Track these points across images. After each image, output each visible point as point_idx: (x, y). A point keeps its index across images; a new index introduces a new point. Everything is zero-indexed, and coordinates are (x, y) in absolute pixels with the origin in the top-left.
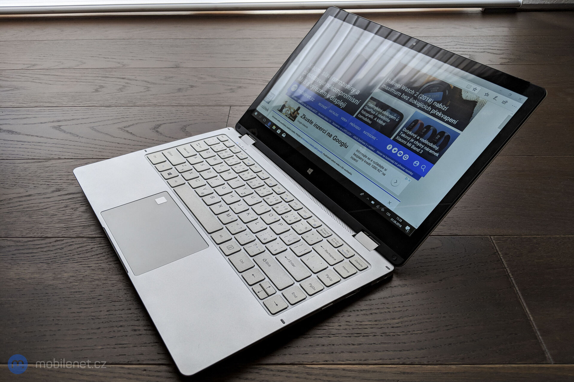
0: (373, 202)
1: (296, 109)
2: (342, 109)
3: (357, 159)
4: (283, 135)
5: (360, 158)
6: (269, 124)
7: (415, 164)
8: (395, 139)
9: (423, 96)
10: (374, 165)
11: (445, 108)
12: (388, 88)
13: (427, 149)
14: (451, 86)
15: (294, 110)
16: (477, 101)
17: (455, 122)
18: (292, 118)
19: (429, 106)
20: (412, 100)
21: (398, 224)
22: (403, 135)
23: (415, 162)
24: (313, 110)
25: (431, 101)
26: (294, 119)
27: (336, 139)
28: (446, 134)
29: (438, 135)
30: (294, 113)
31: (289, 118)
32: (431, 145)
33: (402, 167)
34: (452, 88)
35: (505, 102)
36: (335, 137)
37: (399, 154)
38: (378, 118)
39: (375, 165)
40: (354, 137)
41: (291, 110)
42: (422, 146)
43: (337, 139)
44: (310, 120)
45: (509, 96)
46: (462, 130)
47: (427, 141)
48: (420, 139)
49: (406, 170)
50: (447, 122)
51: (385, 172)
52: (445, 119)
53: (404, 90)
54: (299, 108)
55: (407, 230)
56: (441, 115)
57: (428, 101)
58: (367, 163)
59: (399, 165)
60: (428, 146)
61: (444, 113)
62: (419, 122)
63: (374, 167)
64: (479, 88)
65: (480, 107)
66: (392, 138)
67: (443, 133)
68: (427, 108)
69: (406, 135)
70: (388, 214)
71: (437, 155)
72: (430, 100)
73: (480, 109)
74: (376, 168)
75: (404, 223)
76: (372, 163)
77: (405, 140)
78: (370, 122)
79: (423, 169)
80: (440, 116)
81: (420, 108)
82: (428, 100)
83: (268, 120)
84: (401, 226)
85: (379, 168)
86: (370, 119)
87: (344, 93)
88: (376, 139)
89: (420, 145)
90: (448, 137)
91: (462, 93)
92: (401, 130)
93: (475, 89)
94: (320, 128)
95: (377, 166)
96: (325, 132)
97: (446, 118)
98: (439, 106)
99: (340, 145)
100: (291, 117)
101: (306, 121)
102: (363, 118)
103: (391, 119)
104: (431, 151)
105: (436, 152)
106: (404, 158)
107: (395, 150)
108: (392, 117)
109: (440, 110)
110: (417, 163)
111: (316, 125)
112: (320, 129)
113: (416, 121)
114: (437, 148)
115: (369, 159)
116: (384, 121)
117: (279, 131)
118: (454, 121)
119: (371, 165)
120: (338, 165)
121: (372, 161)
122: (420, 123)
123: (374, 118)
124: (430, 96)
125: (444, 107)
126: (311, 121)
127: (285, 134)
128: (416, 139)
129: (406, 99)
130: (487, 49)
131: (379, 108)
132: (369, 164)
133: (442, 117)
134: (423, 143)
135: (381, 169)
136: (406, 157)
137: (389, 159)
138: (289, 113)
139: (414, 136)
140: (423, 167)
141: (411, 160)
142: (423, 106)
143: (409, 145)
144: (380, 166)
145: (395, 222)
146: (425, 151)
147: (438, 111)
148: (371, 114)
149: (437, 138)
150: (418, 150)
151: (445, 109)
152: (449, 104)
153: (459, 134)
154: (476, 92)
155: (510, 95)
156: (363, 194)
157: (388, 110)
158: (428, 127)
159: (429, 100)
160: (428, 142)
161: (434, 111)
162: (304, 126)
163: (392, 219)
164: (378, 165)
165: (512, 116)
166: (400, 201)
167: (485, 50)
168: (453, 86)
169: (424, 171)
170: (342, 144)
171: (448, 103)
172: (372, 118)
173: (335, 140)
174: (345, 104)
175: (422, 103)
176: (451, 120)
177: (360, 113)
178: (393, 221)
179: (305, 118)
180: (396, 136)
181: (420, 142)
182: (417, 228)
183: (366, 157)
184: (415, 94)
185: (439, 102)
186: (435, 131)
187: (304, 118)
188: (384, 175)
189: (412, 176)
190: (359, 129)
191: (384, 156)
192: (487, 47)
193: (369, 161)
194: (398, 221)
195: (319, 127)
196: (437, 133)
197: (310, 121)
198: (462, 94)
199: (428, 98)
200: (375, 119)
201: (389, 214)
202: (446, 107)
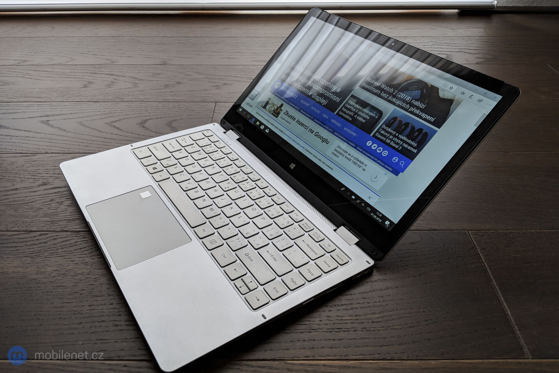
0: (353, 197)
1: (279, 106)
2: (324, 106)
3: (338, 154)
4: (266, 131)
5: (341, 154)
6: (253, 120)
7: (394, 160)
8: (374, 136)
9: (401, 94)
10: (355, 160)
11: (423, 106)
12: (368, 87)
13: (406, 146)
14: (428, 84)
15: (277, 106)
16: (453, 99)
17: (432, 120)
18: (275, 114)
19: (407, 104)
20: (391, 98)
21: (378, 219)
22: (383, 132)
23: (394, 158)
24: (296, 107)
25: (409, 99)
26: (277, 116)
27: (317, 135)
28: (424, 131)
29: (416, 131)
30: (277, 110)
31: (272, 114)
32: (409, 141)
33: (381, 163)
34: (429, 87)
35: (480, 101)
36: (317, 133)
37: (378, 150)
38: (358, 115)
39: (356, 161)
40: (335, 133)
41: (275, 106)
42: (401, 142)
43: (318, 135)
44: (293, 116)
45: (485, 95)
46: (439, 127)
47: (405, 138)
48: (398, 135)
49: (386, 166)
50: (425, 120)
51: (365, 168)
52: (423, 116)
53: (383, 88)
54: (282, 105)
55: (387, 225)
56: (419, 113)
57: (406, 99)
58: (348, 158)
59: (378, 161)
60: (407, 143)
61: (422, 110)
62: (398, 119)
63: (355, 163)
64: (455, 87)
65: (457, 105)
66: (371, 135)
67: (420, 130)
68: (405, 106)
69: (385, 131)
70: (368, 208)
71: (415, 151)
72: (409, 98)
73: (457, 107)
74: (356, 164)
75: (384, 218)
76: (352, 159)
77: (385, 136)
78: (350, 119)
79: (402, 165)
80: (418, 114)
81: (398, 106)
82: (407, 98)
83: (252, 116)
84: (380, 221)
85: (359, 163)
86: (351, 116)
87: (325, 91)
88: (356, 136)
89: (399, 141)
90: (426, 134)
91: (439, 92)
92: (381, 127)
93: (451, 88)
94: (302, 124)
95: (357, 162)
96: (307, 128)
97: (424, 115)
98: (417, 103)
99: (322, 141)
100: (274, 114)
101: (289, 117)
102: (344, 115)
103: (370, 116)
104: (409, 148)
105: (415, 148)
106: (384, 154)
107: (374, 147)
108: (372, 114)
109: (418, 108)
110: (395, 159)
111: (299, 121)
112: (302, 125)
113: (395, 119)
114: (415, 145)
115: (350, 155)
116: (364, 118)
117: (262, 127)
118: (431, 119)
119: (351, 161)
120: (320, 160)
121: (352, 156)
122: (399, 120)
123: (354, 115)
124: (408, 94)
125: (421, 105)
126: (294, 117)
127: (268, 130)
128: (395, 136)
129: (385, 97)
130: (463, 49)
131: (359, 105)
133: (420, 114)
134: (402, 140)
135: (361, 165)
136: (385, 153)
137: (369, 155)
138: (273, 109)
139: (393, 133)
140: (402, 163)
141: (390, 156)
142: (402, 104)
143: (388, 141)
144: (360, 162)
145: (375, 217)
146: (403, 147)
147: (416, 109)
148: (351, 111)
149: (415, 135)
150: (397, 147)
151: (423, 107)
152: (426, 102)
153: (437, 131)
154: (452, 91)
155: (485, 93)
156: (344, 189)
157: (368, 108)
158: (407, 124)
159: (408, 98)
160: (407, 139)
161: (412, 109)
162: (287, 122)
163: (372, 214)
164: (358, 160)
165: (487, 114)
166: (380, 197)
167: (461, 50)
168: (430, 85)
169: (402, 167)
170: (324, 140)
171: (426, 101)
172: (352, 115)
173: (316, 136)
174: (327, 101)
175: (400, 101)
176: (428, 117)
177: (341, 110)
178: (373, 216)
179: (288, 115)
180: (375, 133)
181: (398, 138)
182: (396, 223)
183: (347, 153)
184: (394, 92)
185: (417, 100)
186: (413, 128)
187: (287, 114)
188: (364, 170)
189: (391, 172)
190: (340, 125)
191: (364, 152)
192: (463, 47)
193: (349, 157)
194: (378, 216)
195: (302, 123)
196: (416, 129)
197: (292, 117)
198: (439, 93)
199: (406, 96)
200: (356, 116)
201: (369, 209)
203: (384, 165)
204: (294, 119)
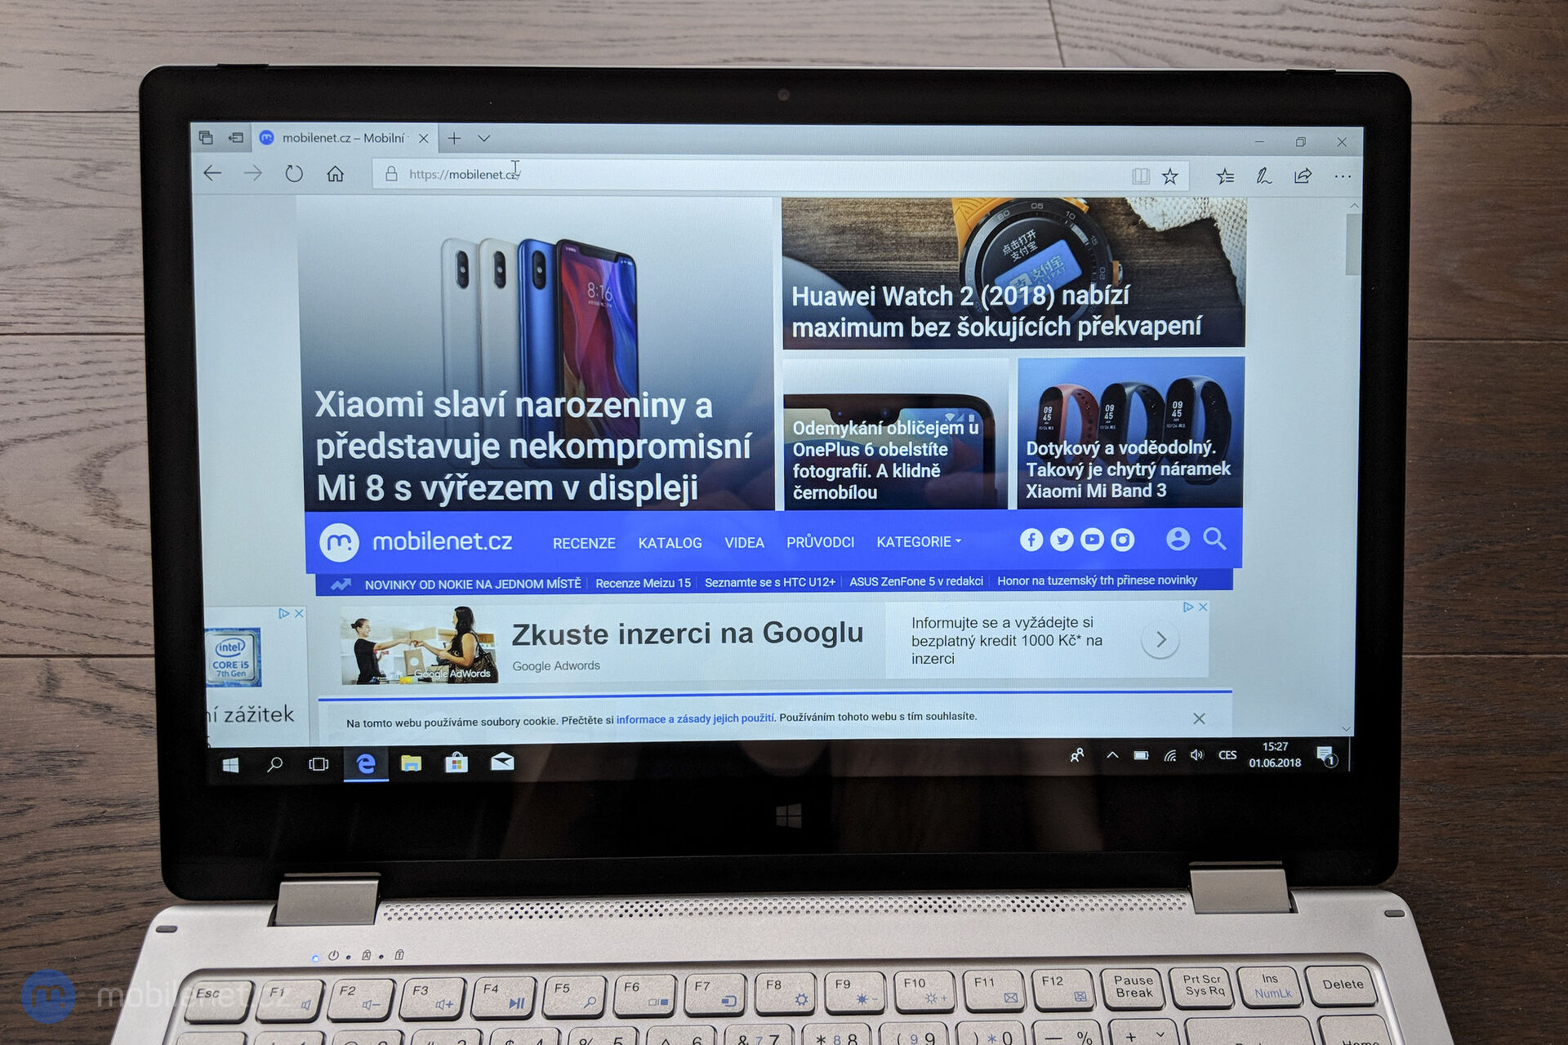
0: (1140, 755)
1: (453, 630)
2: (693, 505)
3: (945, 650)
4: (496, 765)
5: (953, 642)
6: (366, 764)
7: (1178, 544)
8: (1025, 503)
9: (996, 292)
10: (1030, 632)
11: (1119, 296)
12: (829, 329)
13: (1176, 470)
14: (1073, 202)
15: (443, 634)
16: (1208, 216)
17: (1195, 327)
18: (469, 674)
19: (1052, 316)
20: (969, 328)
21: (1284, 763)
22: (1047, 471)
23: (1171, 537)
24: (556, 584)
25: (1048, 297)
26: (487, 674)
27: (781, 634)
28: (1198, 385)
29: (1170, 401)
30: (456, 647)
31: (452, 680)
32: (1175, 448)
33: (1138, 581)
34: (1085, 209)
35: (1303, 176)
36: (773, 629)
37: (1088, 541)
38: (889, 462)
39: (1038, 631)
40: (853, 582)
41: (429, 642)
42: (1146, 470)
43: (784, 630)
44: (582, 628)
45: (1301, 148)
46: (1239, 341)
47: (1149, 444)
48: (1117, 449)
49: (1163, 580)
50: (1167, 341)
51: (1092, 632)
52: (1150, 333)
53: (898, 303)
54: (464, 618)
55: (1328, 760)
56: (1126, 327)
57: (1035, 301)
58: (996, 642)
59: (1121, 581)
60: (1171, 459)
61: (1125, 312)
62: (1065, 393)
63: (1037, 640)
64: (1181, 165)
65: (1238, 232)
66: (1013, 504)
67: (1181, 388)
68: (1051, 328)
69: (1056, 463)
70: (1224, 755)
71: (1224, 469)
72: (1039, 291)
73: (1245, 239)
74: (1046, 640)
75: (1302, 747)
76: (1013, 630)
77: (1069, 480)
78: (872, 494)
79: (1218, 541)
80: (1125, 333)
81: (1024, 342)
82: (1031, 295)
83: (337, 755)
84: (1298, 763)
85: (1056, 632)
86: (862, 483)
87: (640, 443)
88: (953, 542)
89: (1139, 469)
90: (1212, 390)
91: (1136, 212)
92: (1023, 459)
93: (1170, 177)
94: (662, 636)
95: (1046, 631)
96: (703, 635)
97: (1149, 328)
98: (1087, 297)
99: (825, 646)
100: (459, 674)
101: (561, 642)
102: (828, 494)
103: (943, 440)
104: (1193, 470)
105: (1212, 460)
106: (1119, 544)
107: (1062, 539)
108: (946, 429)
109: (1105, 311)
110: (1178, 537)
111: (630, 632)
112: (667, 639)
113: (1052, 396)
114: (1206, 449)
115: (992, 624)
116: (927, 461)
117: (457, 765)
118: (1188, 326)
119: (1020, 641)
120: (887, 717)
121: (1007, 624)
122: (1073, 394)
123: (872, 470)
124: (1024, 277)
125: (1112, 296)
126: (587, 630)
127: (503, 755)
128: (1105, 460)
129: (942, 334)
130: (1398, 36)
131: (858, 422)
132: (1010, 641)
133: (1133, 332)
134: (1145, 459)
135: (1069, 631)
136: (1124, 539)
137: (1068, 581)
138: (430, 660)
139: (1091, 452)
140: (1212, 536)
141: (1149, 540)
142: (1032, 329)
143: (1098, 491)
144: (1056, 623)
145: (1270, 763)
146: (1169, 480)
147: (1102, 320)
148: (848, 462)
149: (1177, 413)
150: (1146, 492)
151: (1121, 298)
152: (1121, 275)
153: (1242, 359)
154: (1182, 184)
155: (1300, 143)
156: (1080, 751)
157: (904, 412)
158: (1115, 393)
159: (1037, 295)
160: (1158, 444)
161: (1089, 327)
162: (573, 667)
163: (1253, 763)
164: (1044, 624)
165: (1360, 211)
166: (1231, 692)
167: (1389, 42)
168: (1083, 201)
169: (1224, 548)
170: (829, 634)
171: (1115, 270)
172: (863, 473)
173: (781, 639)
174: (690, 480)
175: (1018, 321)
176: (1174, 327)
177: (790, 482)
178: (1262, 763)
179: (546, 636)
180: (1022, 491)
181: (1126, 460)
182: (1351, 733)
183: (973, 624)
184: (958, 298)
185: (1078, 284)
186: (1149, 395)
187: (537, 637)
188: (1098, 642)
189: (1198, 587)
190: (847, 542)
191: (1041, 582)
192: (1399, 27)
193: (1000, 632)
194: (1276, 755)
195: (654, 631)
196: (1164, 397)
197: (582, 635)
198: (1139, 217)
199: (1025, 289)
200: (882, 471)
201: (1230, 755)
202: (1119, 292)
203: (1156, 581)
204: (600, 636)
